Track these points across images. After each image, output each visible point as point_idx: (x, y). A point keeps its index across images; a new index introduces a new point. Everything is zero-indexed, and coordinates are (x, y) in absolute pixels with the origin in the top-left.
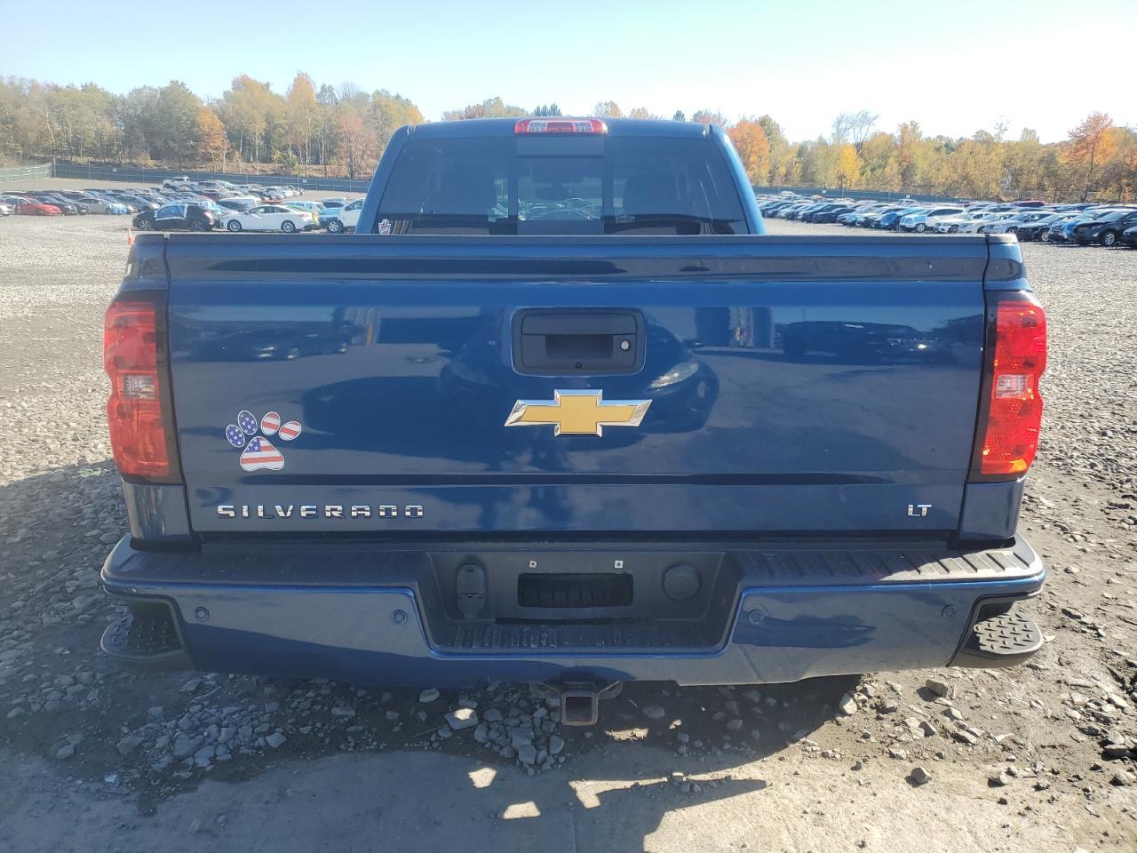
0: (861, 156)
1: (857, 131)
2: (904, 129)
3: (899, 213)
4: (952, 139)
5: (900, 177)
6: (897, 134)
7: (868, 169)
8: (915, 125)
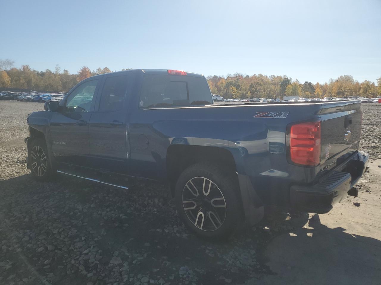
0: (10, 76)
1: (6, 67)
2: (24, 67)
3: (41, 96)
4: (39, 72)
5: (26, 84)
6: (22, 69)
7: (14, 80)
8: (27, 66)
